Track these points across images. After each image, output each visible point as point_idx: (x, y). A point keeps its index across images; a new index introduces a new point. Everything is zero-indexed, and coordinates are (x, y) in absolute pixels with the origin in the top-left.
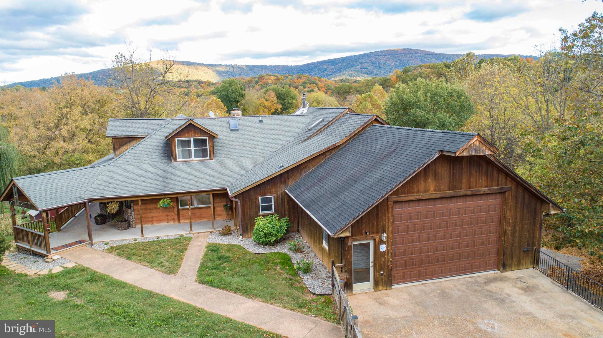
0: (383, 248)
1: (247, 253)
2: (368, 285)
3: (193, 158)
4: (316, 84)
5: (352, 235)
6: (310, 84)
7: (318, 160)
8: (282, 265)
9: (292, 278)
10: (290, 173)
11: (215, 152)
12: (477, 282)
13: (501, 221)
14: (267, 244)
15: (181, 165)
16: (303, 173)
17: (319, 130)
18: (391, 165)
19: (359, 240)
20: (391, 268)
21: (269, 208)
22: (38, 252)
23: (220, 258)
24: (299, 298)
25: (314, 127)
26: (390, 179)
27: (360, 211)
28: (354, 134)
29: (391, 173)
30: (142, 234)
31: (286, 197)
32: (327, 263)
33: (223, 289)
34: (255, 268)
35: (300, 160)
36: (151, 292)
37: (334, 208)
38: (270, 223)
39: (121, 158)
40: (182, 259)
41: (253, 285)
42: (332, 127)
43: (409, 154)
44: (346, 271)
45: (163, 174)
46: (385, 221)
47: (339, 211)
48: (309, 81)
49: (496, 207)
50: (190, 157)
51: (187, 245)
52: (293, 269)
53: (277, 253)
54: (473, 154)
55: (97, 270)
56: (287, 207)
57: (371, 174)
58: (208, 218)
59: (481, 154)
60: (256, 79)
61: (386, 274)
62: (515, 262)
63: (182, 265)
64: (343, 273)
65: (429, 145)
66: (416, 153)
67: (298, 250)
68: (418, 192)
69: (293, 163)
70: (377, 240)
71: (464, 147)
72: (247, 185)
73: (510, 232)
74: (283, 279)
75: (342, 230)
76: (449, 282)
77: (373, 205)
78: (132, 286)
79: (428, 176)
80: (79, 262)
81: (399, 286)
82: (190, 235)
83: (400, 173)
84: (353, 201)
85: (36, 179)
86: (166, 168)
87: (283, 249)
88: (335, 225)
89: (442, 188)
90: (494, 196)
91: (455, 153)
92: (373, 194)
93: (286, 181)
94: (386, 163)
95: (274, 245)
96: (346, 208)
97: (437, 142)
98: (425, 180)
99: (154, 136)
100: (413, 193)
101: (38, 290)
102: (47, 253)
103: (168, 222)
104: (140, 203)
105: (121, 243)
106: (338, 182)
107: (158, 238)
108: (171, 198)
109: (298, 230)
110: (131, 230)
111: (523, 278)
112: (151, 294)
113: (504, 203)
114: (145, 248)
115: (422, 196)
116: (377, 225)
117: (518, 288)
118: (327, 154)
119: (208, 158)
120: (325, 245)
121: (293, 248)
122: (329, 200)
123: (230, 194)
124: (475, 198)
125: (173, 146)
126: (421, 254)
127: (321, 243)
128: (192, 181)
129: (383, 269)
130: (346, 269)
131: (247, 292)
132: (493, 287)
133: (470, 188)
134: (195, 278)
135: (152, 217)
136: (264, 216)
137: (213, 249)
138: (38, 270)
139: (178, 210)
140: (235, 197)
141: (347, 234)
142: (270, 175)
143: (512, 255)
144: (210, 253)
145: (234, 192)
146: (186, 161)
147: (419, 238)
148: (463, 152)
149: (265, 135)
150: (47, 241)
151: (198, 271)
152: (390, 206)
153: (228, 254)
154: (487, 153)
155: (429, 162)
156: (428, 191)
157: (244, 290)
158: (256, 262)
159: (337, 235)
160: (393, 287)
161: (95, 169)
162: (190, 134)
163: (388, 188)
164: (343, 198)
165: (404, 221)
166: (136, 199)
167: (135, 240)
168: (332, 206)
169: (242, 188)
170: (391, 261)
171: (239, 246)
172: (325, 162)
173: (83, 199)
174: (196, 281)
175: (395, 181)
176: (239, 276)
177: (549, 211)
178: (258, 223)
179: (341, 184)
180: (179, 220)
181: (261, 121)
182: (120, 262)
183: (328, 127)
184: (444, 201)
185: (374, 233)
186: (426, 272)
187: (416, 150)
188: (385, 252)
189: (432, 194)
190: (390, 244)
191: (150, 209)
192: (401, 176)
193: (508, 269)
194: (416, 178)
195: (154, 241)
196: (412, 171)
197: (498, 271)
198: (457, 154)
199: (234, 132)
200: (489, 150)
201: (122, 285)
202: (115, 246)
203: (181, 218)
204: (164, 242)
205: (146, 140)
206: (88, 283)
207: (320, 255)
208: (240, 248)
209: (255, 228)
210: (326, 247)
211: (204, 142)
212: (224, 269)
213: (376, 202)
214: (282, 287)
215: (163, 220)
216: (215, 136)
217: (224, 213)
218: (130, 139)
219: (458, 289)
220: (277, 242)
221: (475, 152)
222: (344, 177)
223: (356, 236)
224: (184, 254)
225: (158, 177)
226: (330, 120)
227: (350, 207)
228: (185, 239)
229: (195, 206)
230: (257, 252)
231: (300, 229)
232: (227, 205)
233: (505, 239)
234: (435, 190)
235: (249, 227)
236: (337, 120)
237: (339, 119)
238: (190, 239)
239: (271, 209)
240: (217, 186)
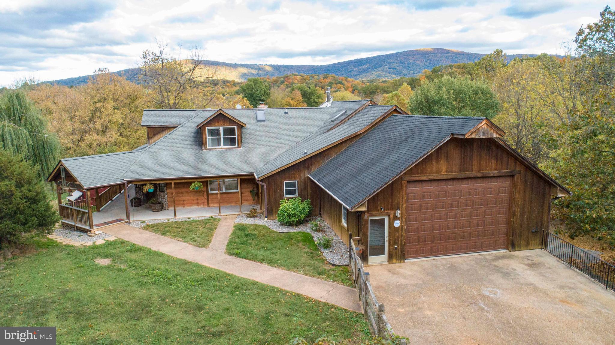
0: (397, 224)
1: (272, 232)
2: (383, 258)
3: (222, 146)
4: (342, 84)
5: (368, 211)
6: (337, 84)
7: (339, 148)
8: (304, 242)
9: (314, 252)
10: (313, 159)
11: (243, 141)
12: (486, 259)
13: (511, 203)
14: (290, 224)
15: (211, 152)
16: (325, 160)
17: (341, 121)
18: (407, 148)
19: (375, 216)
20: (405, 242)
21: (293, 192)
22: (82, 228)
23: (247, 235)
24: (319, 267)
25: (337, 118)
26: (404, 160)
27: (375, 188)
28: (375, 123)
29: (406, 155)
30: (175, 214)
31: (309, 182)
32: (345, 239)
33: (250, 260)
34: (279, 244)
35: (323, 147)
36: (185, 260)
37: (353, 187)
38: (294, 204)
39: (156, 145)
40: (212, 236)
41: (278, 257)
42: (355, 118)
43: (423, 138)
44: (362, 244)
45: (195, 160)
46: (399, 199)
47: (357, 189)
48: (336, 80)
49: (505, 190)
50: (219, 144)
51: (217, 225)
52: (315, 245)
53: (300, 232)
54: (482, 137)
55: (136, 243)
56: (310, 191)
57: (388, 157)
58: (236, 203)
59: (489, 137)
60: (282, 79)
61: (399, 248)
62: (523, 242)
63: (213, 240)
64: (360, 245)
65: (442, 130)
66: (430, 137)
67: (319, 230)
68: (431, 172)
69: (316, 150)
70: (392, 216)
71: (473, 130)
72: (273, 170)
73: (519, 213)
74: (305, 253)
75: (358, 204)
76: (459, 258)
77: (387, 183)
78: (168, 256)
79: (441, 158)
80: (119, 236)
81: (412, 260)
82: (219, 217)
83: (414, 155)
84: (370, 181)
85: (81, 161)
86: (197, 155)
87: (306, 229)
88: (353, 201)
89: (454, 169)
90: (503, 179)
91: (464, 135)
92: (388, 174)
93: (309, 167)
94: (402, 147)
95: (297, 226)
96: (364, 186)
97: (449, 126)
98: (438, 161)
99: (185, 125)
100: (426, 173)
101: (85, 257)
102: (90, 228)
103: (198, 206)
104: (173, 185)
105: (155, 222)
106: (358, 166)
107: (189, 218)
108: (202, 182)
109: (320, 214)
110: (164, 211)
111: (531, 256)
112: (185, 262)
113: (513, 185)
114: (178, 227)
115: (434, 176)
116: (392, 202)
117: (524, 264)
118: (348, 142)
119: (236, 146)
120: (344, 223)
121: (315, 228)
122: (349, 181)
123: (256, 178)
124: (485, 181)
125: (204, 135)
126: (433, 231)
127: (340, 221)
128: (221, 166)
129: (397, 244)
130: (363, 241)
131: (271, 263)
132: (500, 263)
133: (480, 170)
134: (224, 250)
135: (184, 201)
136: (288, 199)
137: (240, 228)
138: (83, 243)
139: (208, 195)
140: (262, 181)
141: (364, 209)
142: (294, 160)
143: (521, 235)
144: (238, 231)
145: (260, 176)
146: (215, 149)
147: (432, 216)
148: (472, 134)
149: (290, 126)
150: (90, 218)
151: (227, 246)
152: (404, 185)
153: (254, 232)
154: (495, 136)
155: (441, 144)
156: (441, 172)
157: (269, 260)
158: (280, 239)
159: (354, 209)
160: (406, 261)
161: (133, 154)
162: (220, 123)
163: (402, 167)
164: (361, 179)
165: (417, 199)
166: (170, 182)
167: (168, 220)
168: (351, 186)
169: (268, 172)
170: (405, 237)
171: (265, 226)
172: (346, 150)
173: (122, 180)
174: (225, 253)
175: (409, 161)
176: (265, 250)
177: (557, 194)
178: (283, 205)
179: (360, 167)
180: (208, 204)
181: (286, 113)
182: (156, 237)
183: (350, 118)
184: (456, 182)
185: (389, 210)
186: (438, 248)
187: (430, 135)
188: (399, 227)
189: (443, 175)
190: (404, 220)
191: (182, 193)
192: (414, 157)
193: (516, 249)
194: (428, 159)
195: (186, 221)
196: (425, 152)
197: (507, 251)
198: (466, 136)
199: (261, 123)
200: (497, 133)
201: (159, 255)
202: (151, 224)
203: (210, 202)
204: (195, 222)
205: (179, 129)
206: (129, 253)
207: (339, 233)
208: (265, 227)
209: (280, 209)
210: (345, 225)
211: (232, 132)
212: (251, 244)
213: (391, 180)
214: (304, 258)
215: (194, 203)
216: (243, 125)
217: (251, 198)
218: (163, 129)
219: (467, 264)
220: (300, 223)
221: (484, 135)
222: (363, 161)
223: (372, 211)
224: (214, 232)
225: (190, 162)
226: (352, 112)
227: (368, 185)
228: (214, 219)
229: (224, 191)
230: (281, 231)
231: (322, 212)
232: (253, 190)
233: (514, 220)
234: (446, 172)
235: (274, 209)
236: (359, 111)
237: (361, 110)
238: (219, 220)
239: (295, 193)
240: (245, 170)
